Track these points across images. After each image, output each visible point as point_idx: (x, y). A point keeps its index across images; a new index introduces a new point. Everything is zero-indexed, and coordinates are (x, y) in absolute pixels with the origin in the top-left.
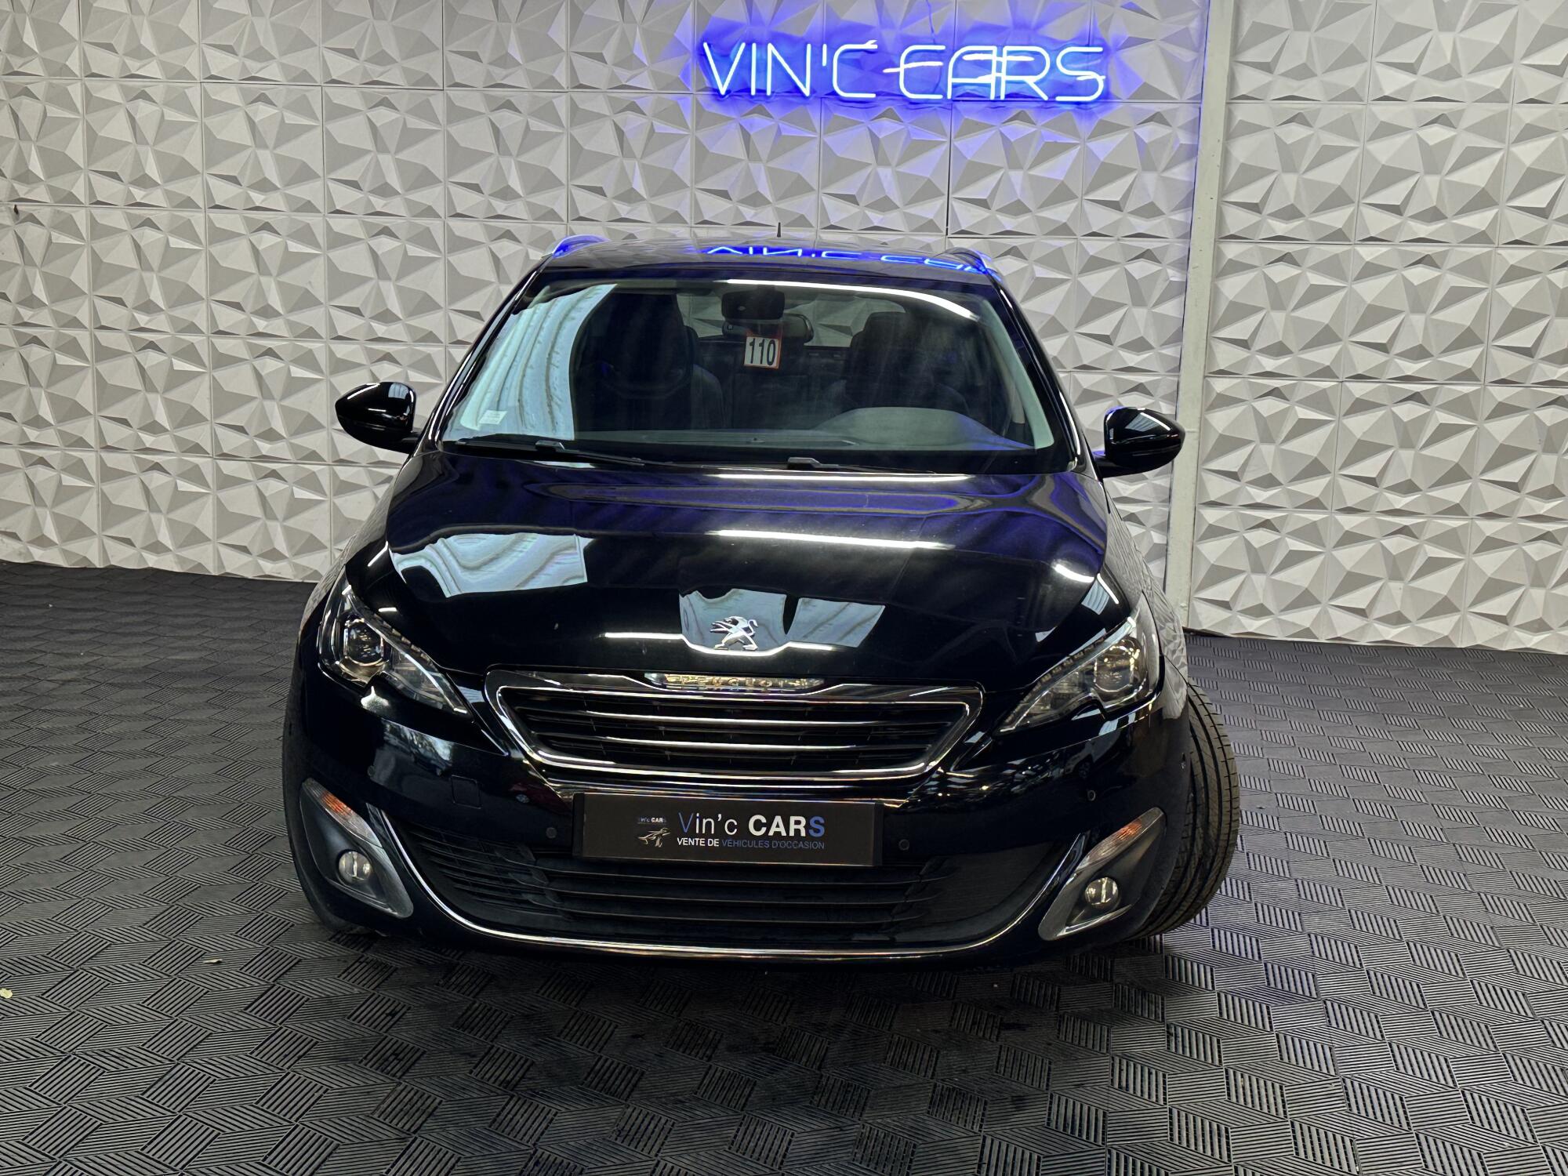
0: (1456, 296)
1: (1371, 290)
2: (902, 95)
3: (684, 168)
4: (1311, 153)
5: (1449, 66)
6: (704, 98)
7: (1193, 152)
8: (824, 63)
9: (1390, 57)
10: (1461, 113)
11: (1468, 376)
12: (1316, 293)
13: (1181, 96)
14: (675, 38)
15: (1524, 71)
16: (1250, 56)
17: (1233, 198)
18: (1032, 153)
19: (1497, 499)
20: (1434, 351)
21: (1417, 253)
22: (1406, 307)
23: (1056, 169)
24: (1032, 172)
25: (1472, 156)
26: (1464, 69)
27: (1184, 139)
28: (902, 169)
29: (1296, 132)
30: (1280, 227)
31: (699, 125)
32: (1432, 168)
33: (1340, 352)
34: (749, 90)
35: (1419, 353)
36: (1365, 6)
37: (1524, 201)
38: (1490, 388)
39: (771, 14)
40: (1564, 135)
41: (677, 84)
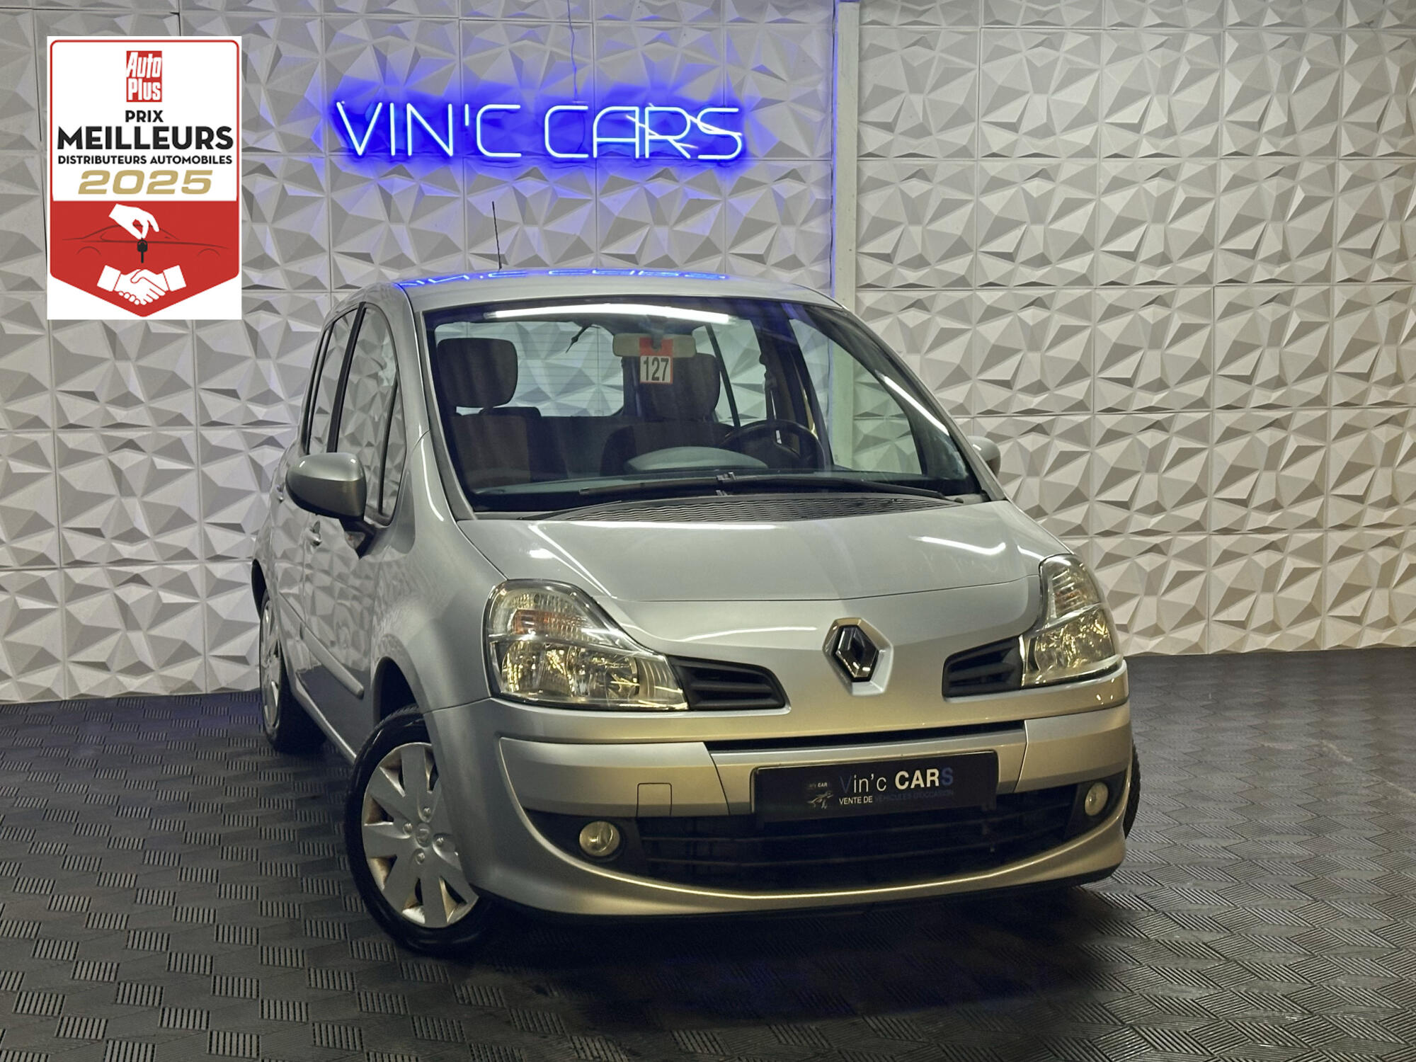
0: (1066, 333)
1: (993, 331)
2: (549, 155)
3: (320, 230)
4: (933, 205)
5: (1045, 124)
6: (339, 159)
7: (830, 205)
8: (467, 123)
9: (994, 117)
10: (1058, 166)
11: (1080, 406)
12: (945, 336)
13: (813, 151)
14: (307, 100)
15: (1105, 131)
16: (873, 115)
17: (868, 248)
18: (677, 211)
19: (1113, 517)
20: (1050, 384)
21: (1032, 296)
22: (1023, 345)
23: (700, 225)
24: (679, 228)
25: (1069, 206)
26: (1058, 130)
27: (819, 194)
28: (549, 227)
29: (916, 188)
30: (912, 276)
31: (333, 187)
32: (1038, 218)
33: (970, 390)
34: (389, 150)
35: (1038, 388)
36: (970, 70)
37: (1115, 246)
38: (1097, 416)
39: (406, 74)
40: (1144, 186)
41: (312, 145)
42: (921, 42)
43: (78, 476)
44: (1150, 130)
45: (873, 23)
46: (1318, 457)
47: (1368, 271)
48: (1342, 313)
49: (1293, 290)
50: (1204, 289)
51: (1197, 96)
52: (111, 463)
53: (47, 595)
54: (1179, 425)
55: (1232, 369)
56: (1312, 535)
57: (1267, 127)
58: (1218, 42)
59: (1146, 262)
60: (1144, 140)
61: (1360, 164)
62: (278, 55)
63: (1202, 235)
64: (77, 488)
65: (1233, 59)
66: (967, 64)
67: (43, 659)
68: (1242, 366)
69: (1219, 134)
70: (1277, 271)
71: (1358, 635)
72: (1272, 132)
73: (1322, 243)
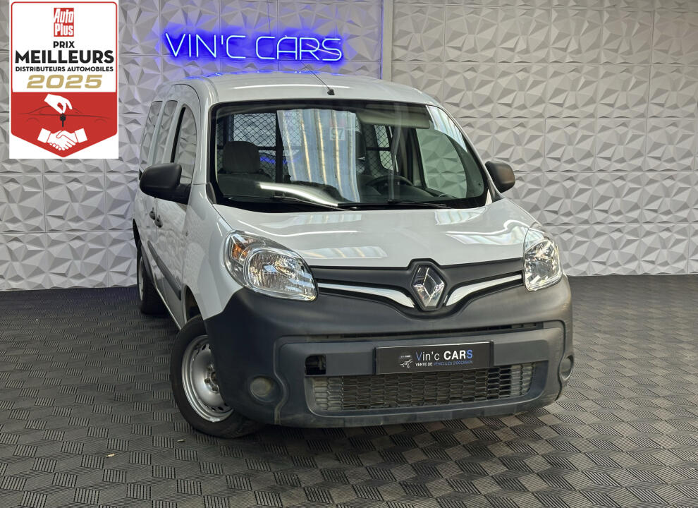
2: (258, 58)
4: (425, 81)
5: (474, 48)
6: (167, 58)
8: (222, 43)
9: (451, 44)
10: (479, 66)
13: (372, 59)
14: (153, 32)
15: (500, 50)
16: (399, 43)
21: (466, 122)
25: (483, 83)
26: (479, 50)
29: (418, 74)
31: (164, 70)
32: (469, 88)
33: (439, 163)
34: (189, 54)
36: (441, 24)
37: (503, 101)
39: (196, 20)
40: (517, 75)
41: (154, 52)
42: (421, 11)
43: (53, 193)
44: (519, 51)
45: (399, 2)
46: (588, 194)
47: (612, 113)
48: (600, 131)
49: (579, 122)
50: (541, 120)
51: (539, 37)
52: (68, 188)
53: (40, 244)
54: (529, 179)
55: (553, 155)
56: (585, 227)
57: (569, 51)
58: (549, 12)
59: (516, 108)
60: (516, 56)
61: (608, 66)
62: (140, 12)
63: (541, 98)
64: (53, 198)
65: (555, 20)
66: (441, 21)
67: (38, 271)
68: (557, 154)
69: (548, 53)
70: (572, 113)
71: (604, 270)
72: (571, 52)
73: (592, 101)
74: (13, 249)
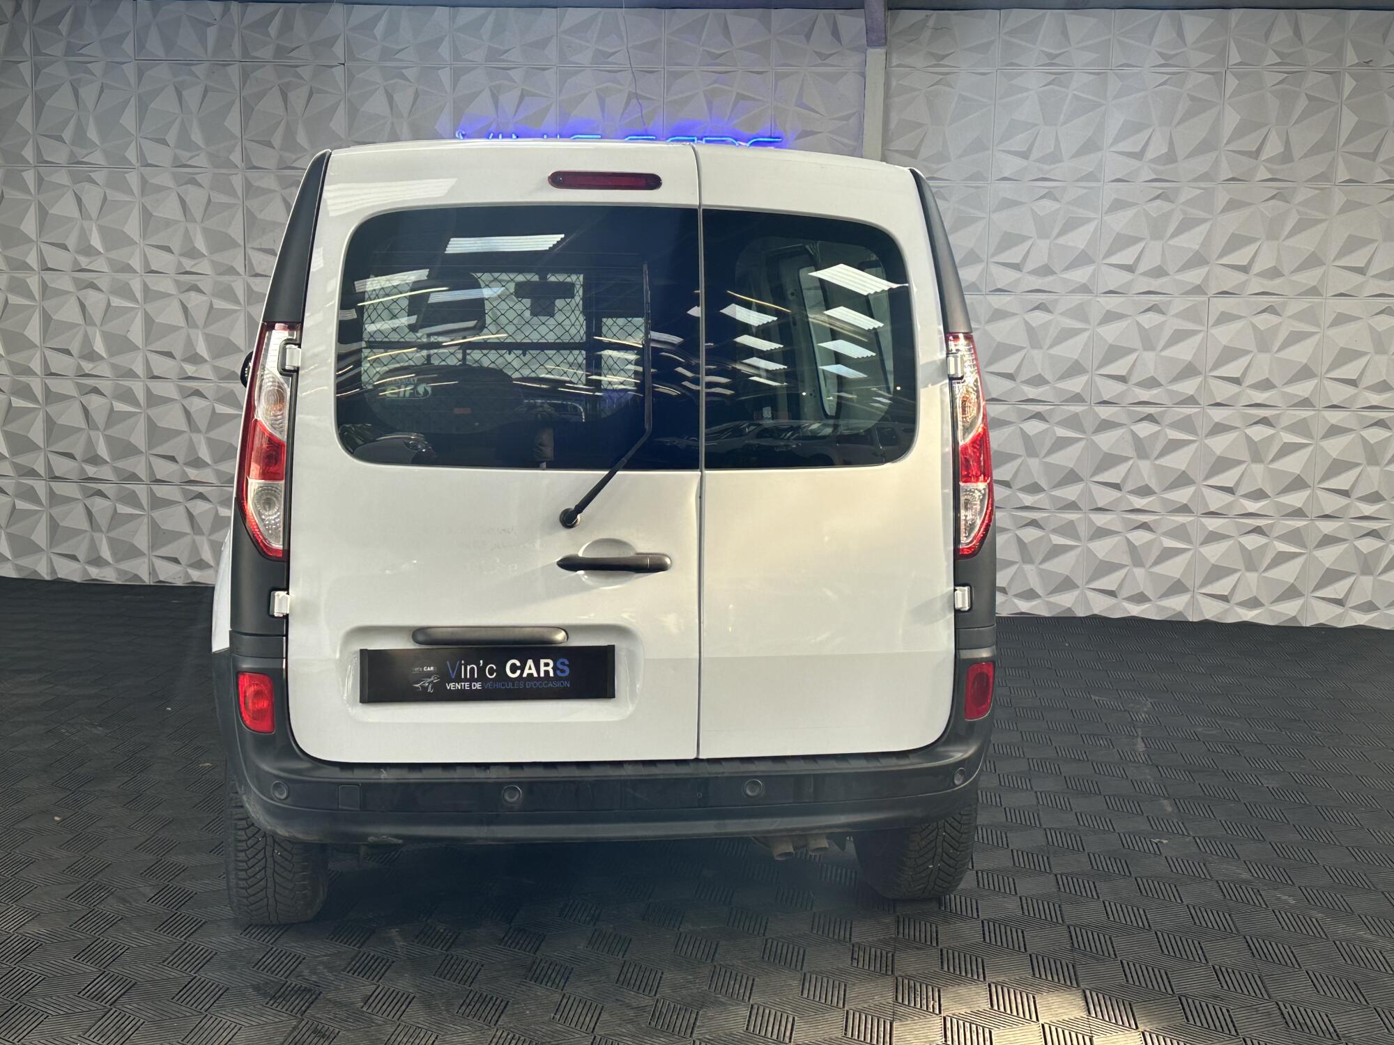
0: (1066, 335)
5: (1053, 153)
9: (1007, 145)
10: (1063, 190)
11: (1077, 398)
15: (1111, 156)
16: (898, 145)
19: (1104, 496)
21: (1034, 301)
22: (1027, 344)
25: (1072, 224)
26: (1065, 156)
32: (1043, 234)
35: (1039, 381)
36: (986, 105)
37: (1115, 259)
38: (1095, 408)
40: (1145, 207)
42: (944, 81)
44: (1152, 158)
45: (898, 66)
46: (1302, 455)
47: (1360, 287)
48: (1333, 324)
49: (1285, 303)
54: (1170, 419)
55: (1223, 371)
56: (1297, 523)
57: (1265, 155)
58: (1219, 79)
59: (1144, 274)
60: (1146, 167)
61: (1354, 189)
62: (417, 95)
63: (1198, 254)
65: (1233, 95)
66: (986, 100)
68: (1232, 369)
69: (1217, 162)
70: (1269, 285)
71: (1340, 616)
72: (1269, 160)
73: (1313, 261)
74: (194, 514)
